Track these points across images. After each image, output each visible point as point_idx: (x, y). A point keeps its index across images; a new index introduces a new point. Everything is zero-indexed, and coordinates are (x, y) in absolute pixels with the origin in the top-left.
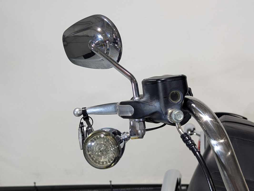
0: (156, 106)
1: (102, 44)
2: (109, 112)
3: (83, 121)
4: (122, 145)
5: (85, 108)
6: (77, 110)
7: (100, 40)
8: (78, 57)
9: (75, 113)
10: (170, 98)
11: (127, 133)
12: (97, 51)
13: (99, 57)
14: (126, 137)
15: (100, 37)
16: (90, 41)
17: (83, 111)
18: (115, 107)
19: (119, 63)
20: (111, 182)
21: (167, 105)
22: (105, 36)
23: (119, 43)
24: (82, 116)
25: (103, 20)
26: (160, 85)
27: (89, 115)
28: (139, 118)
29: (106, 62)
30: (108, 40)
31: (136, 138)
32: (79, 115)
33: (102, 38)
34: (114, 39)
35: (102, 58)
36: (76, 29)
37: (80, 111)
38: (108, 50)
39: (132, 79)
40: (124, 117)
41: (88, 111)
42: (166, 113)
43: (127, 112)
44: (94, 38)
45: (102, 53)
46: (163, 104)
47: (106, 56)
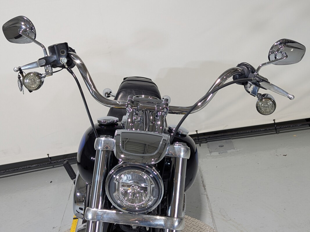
0: (55, 57)
1: (25, 31)
2: (34, 67)
3: (20, 74)
4: (42, 79)
5: (20, 67)
6: (16, 68)
7: (24, 28)
8: (12, 38)
9: (15, 70)
10: (60, 53)
11: (44, 74)
12: (23, 34)
13: (25, 38)
14: (44, 76)
15: (23, 27)
16: (19, 30)
17: (19, 68)
18: (37, 64)
19: (35, 40)
20: (48, 155)
21: (60, 56)
22: (26, 26)
23: (34, 29)
24: (19, 71)
25: (24, 18)
26: (55, 48)
27: (23, 71)
28: (48, 65)
29: (29, 39)
30: (28, 28)
31: (49, 76)
32: (17, 71)
33: (25, 27)
34: (31, 27)
35: (26, 38)
36: (10, 24)
37: (17, 68)
38: (29, 33)
39: (43, 47)
40: (41, 66)
41: (22, 69)
42: (60, 60)
43: (43, 63)
44: (21, 28)
45: (26, 35)
46: (58, 56)
47: (28, 36)
